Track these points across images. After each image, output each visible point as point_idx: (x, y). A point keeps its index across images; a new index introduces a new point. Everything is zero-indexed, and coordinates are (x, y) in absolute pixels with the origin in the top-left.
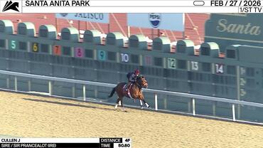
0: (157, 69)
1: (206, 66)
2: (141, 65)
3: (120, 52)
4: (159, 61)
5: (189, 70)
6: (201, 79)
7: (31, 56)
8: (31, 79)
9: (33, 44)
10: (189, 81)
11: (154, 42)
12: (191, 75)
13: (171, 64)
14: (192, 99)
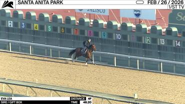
0: (138, 43)
1: (169, 42)
2: (129, 41)
3: (115, 33)
4: (140, 39)
5: (159, 44)
6: (166, 50)
7: (61, 35)
8: (60, 49)
9: (61, 28)
10: (159, 51)
11: (137, 27)
12: (160, 47)
13: (147, 40)
14: (160, 62)
